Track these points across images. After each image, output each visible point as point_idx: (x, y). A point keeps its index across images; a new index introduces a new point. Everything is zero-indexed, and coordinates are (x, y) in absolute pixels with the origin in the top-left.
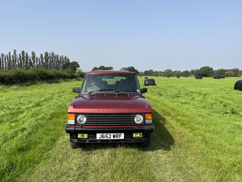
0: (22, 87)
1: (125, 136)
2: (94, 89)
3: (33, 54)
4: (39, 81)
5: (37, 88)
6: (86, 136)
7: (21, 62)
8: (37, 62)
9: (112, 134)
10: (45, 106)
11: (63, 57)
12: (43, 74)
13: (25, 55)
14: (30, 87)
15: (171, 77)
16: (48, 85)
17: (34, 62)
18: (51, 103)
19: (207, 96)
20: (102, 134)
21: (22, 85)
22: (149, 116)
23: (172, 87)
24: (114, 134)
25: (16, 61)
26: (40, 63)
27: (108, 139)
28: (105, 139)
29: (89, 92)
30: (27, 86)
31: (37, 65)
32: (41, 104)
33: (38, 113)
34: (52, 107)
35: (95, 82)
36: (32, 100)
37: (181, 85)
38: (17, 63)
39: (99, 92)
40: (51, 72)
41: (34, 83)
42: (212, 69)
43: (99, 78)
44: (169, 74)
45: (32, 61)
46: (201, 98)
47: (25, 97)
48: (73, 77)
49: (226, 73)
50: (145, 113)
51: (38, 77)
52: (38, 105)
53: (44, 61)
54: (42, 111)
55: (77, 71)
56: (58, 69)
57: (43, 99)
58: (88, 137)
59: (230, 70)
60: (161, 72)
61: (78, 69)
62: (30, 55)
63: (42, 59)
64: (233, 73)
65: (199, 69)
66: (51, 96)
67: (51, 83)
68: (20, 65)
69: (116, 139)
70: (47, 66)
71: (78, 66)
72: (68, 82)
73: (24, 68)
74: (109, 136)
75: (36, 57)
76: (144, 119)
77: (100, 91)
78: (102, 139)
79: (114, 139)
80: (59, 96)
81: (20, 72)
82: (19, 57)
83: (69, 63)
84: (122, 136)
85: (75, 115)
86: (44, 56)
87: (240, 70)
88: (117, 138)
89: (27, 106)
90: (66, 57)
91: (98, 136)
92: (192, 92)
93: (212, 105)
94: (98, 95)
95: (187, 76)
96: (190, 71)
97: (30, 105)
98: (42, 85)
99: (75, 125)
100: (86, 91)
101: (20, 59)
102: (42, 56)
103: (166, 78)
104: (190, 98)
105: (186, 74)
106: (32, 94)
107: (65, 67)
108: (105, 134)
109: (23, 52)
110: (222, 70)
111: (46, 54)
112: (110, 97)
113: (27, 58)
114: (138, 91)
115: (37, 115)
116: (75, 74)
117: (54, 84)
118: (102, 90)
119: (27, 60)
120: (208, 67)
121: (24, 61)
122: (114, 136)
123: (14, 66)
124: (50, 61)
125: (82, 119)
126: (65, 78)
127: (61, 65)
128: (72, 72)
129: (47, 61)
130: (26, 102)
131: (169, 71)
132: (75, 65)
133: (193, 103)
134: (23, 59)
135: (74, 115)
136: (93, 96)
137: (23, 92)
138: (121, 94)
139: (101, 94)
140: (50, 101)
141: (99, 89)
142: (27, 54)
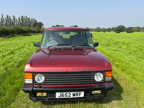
0: (6, 39)
1: (84, 94)
2: (53, 44)
3: (14, 17)
4: (17, 35)
5: (16, 39)
6: (45, 94)
7: (6, 22)
8: (16, 22)
9: (72, 93)
10: (17, 54)
11: (33, 19)
12: (19, 30)
13: (9, 18)
14: (10, 39)
15: (100, 32)
16: (23, 37)
17: (15, 22)
18: (23, 51)
19: (129, 45)
20: (61, 93)
21: (6, 37)
22: (109, 73)
23: (103, 39)
24: (74, 93)
25: (3, 22)
26: (18, 23)
27: (68, 97)
28: (65, 97)
29: (48, 47)
30: (9, 38)
31: (17, 24)
32: (15, 52)
33: (10, 61)
34: (21, 55)
35: (53, 37)
36: (8, 48)
37: (109, 38)
38: (4, 23)
39: (57, 47)
40: (25, 28)
41: (14, 36)
42: (124, 27)
43: (56, 33)
44: (98, 30)
45: (13, 22)
46: (125, 46)
47: (5, 46)
48: (39, 32)
49: (133, 29)
50: (106, 71)
51: (16, 32)
52: (12, 53)
53: (21, 21)
54: (14, 58)
55: (42, 28)
56: (30, 27)
57: (17, 48)
58: (47, 95)
59: (135, 28)
60: (94, 29)
61: (42, 27)
62: (12, 18)
63: (20, 20)
64: (137, 30)
65: (117, 27)
66: (24, 45)
67: (25, 36)
68: (6, 24)
69: (75, 97)
70: (23, 25)
71: (43, 25)
72: (36, 35)
73: (9, 26)
74: (68, 95)
75: (16, 19)
76: (105, 77)
77: (58, 45)
78: (61, 97)
79: (74, 97)
80: (29, 46)
81: (4, 29)
82: (5, 19)
83: (37, 23)
84: (82, 94)
85: (33, 74)
86: (21, 18)
87: (141, 28)
88: (77, 97)
89: (4, 54)
90: (35, 19)
91: (58, 95)
92: (118, 42)
93: (135, 52)
94: (56, 49)
95: (109, 31)
96: (111, 28)
97: (6, 53)
98: (19, 37)
99: (33, 84)
100: (45, 45)
101: (6, 21)
102: (19, 18)
103: (97, 32)
104: (118, 46)
105: (109, 30)
106: (11, 44)
107: (34, 26)
108: (65, 93)
109: (8, 16)
110: (130, 27)
111: (22, 17)
112: (67, 51)
113: (10, 20)
114: (91, 45)
115: (8, 63)
116: (41, 30)
117: (27, 37)
118: (60, 45)
119: (10, 21)
120: (122, 26)
121: (8, 22)
122: (74, 95)
123: (2, 25)
124: (25, 21)
125: (40, 78)
126: (34, 32)
127: (32, 24)
128: (39, 29)
129: (23, 22)
130: (4, 50)
131: (98, 28)
132: (41, 24)
133: (121, 50)
134: (8, 20)
135: (31, 74)
136: (51, 50)
137: (5, 42)
138: (77, 49)
139: (58, 49)
140: (22, 49)
141: (57, 44)
142: (10, 17)
